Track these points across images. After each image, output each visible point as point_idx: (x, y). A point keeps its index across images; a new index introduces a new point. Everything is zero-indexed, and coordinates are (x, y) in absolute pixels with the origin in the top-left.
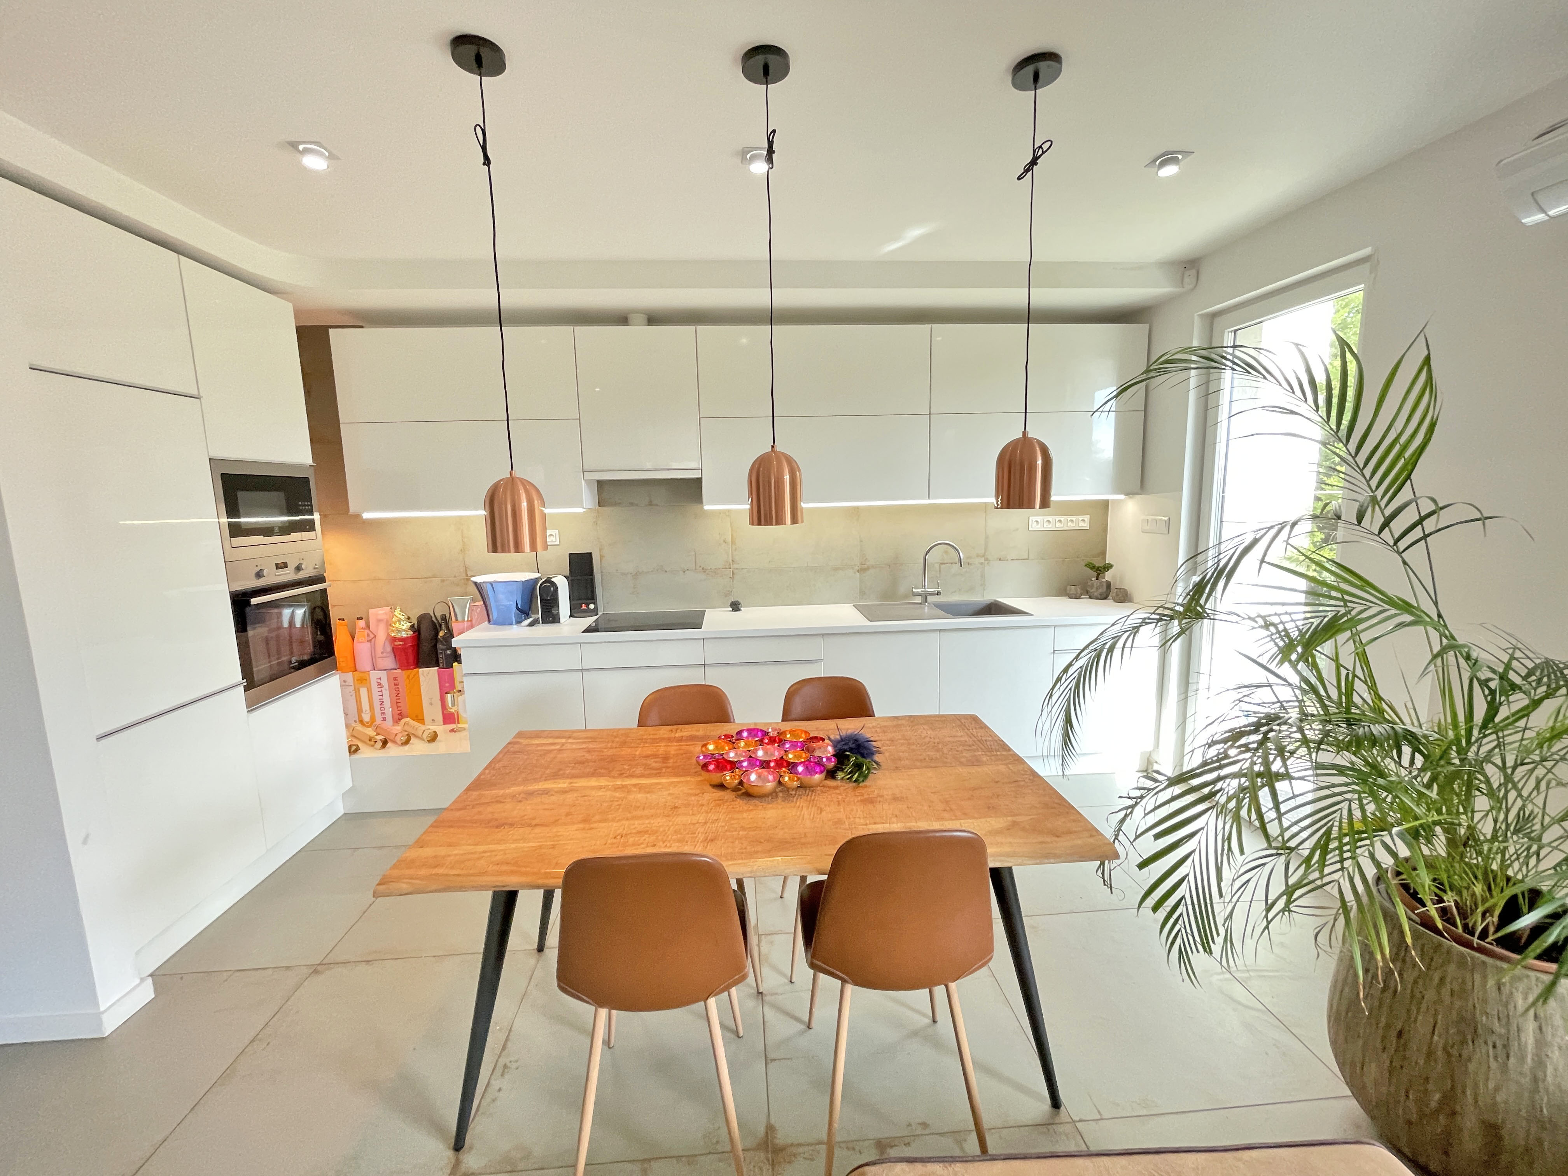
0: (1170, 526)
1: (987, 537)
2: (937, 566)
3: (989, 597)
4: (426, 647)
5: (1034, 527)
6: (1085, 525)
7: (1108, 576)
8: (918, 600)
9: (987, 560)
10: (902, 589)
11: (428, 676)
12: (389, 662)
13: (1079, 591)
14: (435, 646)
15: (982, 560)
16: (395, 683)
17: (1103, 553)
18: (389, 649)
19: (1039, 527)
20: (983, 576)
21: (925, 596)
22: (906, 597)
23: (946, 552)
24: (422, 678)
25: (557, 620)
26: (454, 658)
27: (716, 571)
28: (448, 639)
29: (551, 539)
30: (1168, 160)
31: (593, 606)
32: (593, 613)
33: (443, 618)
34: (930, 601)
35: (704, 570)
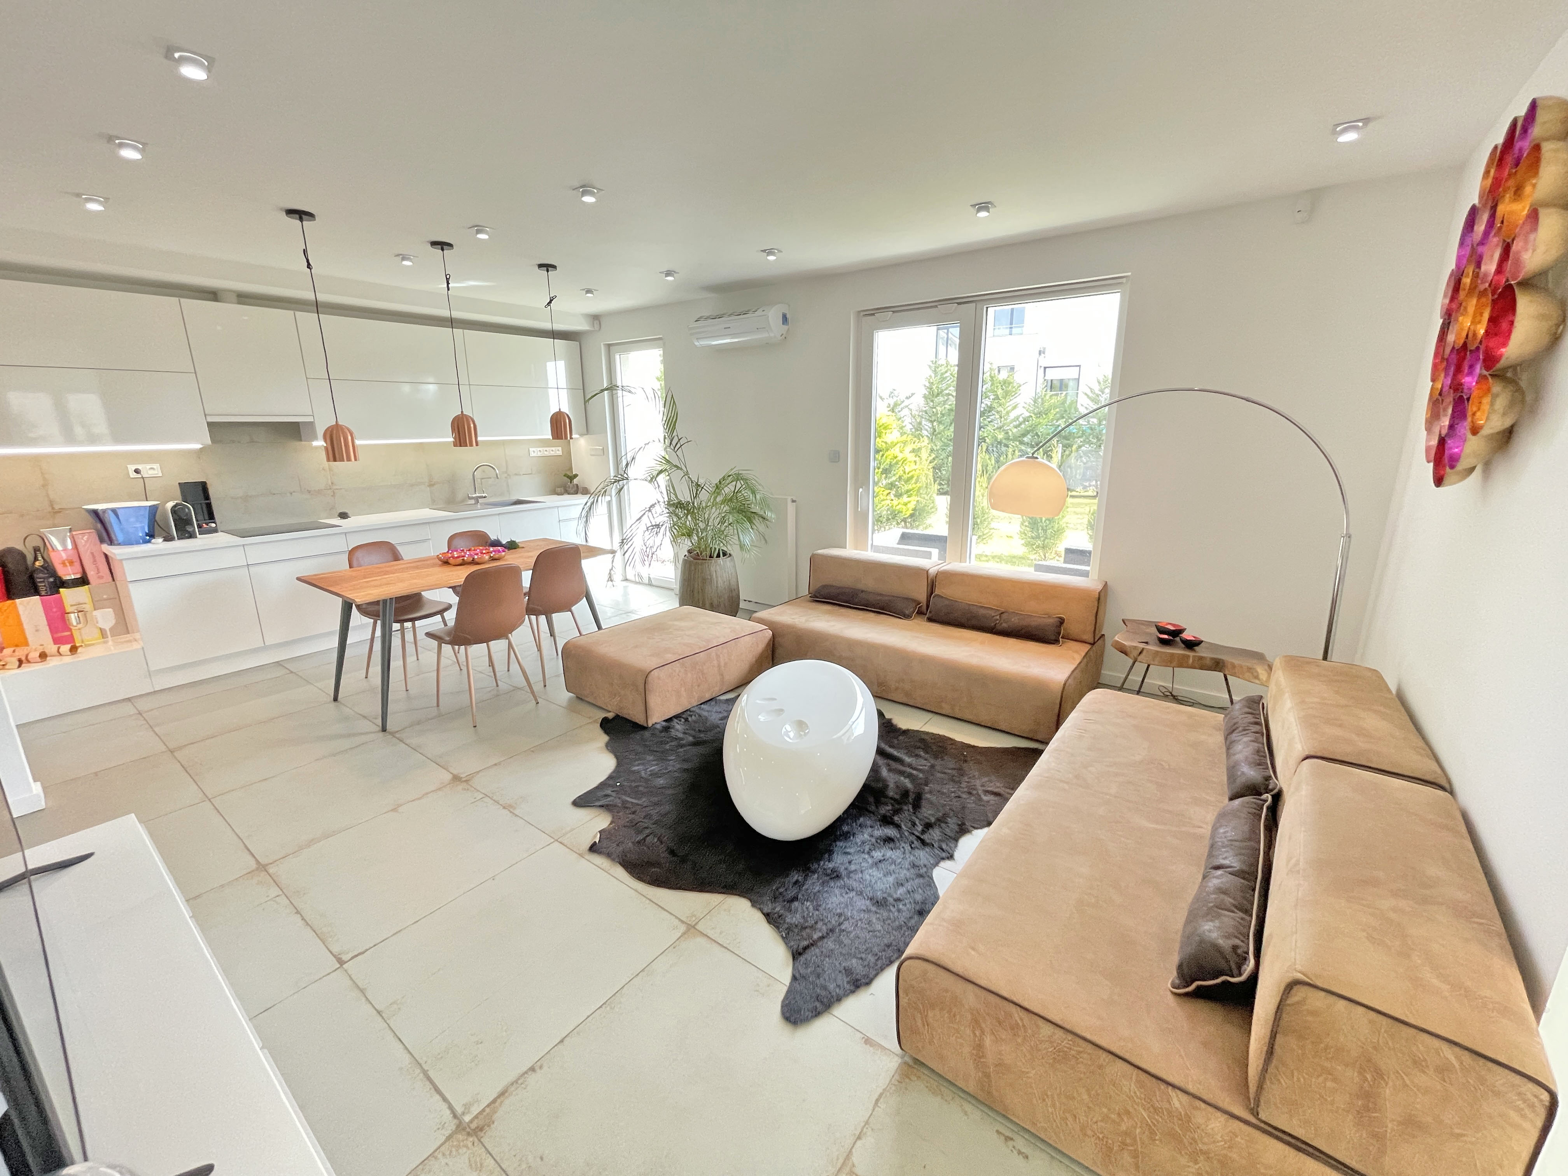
0: (604, 451)
1: (506, 462)
3: (515, 498)
4: (20, 578)
5: (532, 454)
6: (560, 453)
7: (575, 481)
8: (473, 502)
9: (508, 475)
10: (460, 496)
11: (29, 606)
13: (563, 491)
14: (31, 577)
15: (506, 475)
17: (571, 469)
19: (535, 455)
20: (508, 485)
21: (477, 499)
22: (463, 501)
23: (486, 470)
24: (20, 608)
25: (192, 536)
26: (60, 583)
27: (319, 492)
28: (48, 568)
29: (151, 472)
30: (589, 291)
31: (213, 525)
32: (215, 531)
33: (36, 550)
34: (480, 500)
35: (309, 492)
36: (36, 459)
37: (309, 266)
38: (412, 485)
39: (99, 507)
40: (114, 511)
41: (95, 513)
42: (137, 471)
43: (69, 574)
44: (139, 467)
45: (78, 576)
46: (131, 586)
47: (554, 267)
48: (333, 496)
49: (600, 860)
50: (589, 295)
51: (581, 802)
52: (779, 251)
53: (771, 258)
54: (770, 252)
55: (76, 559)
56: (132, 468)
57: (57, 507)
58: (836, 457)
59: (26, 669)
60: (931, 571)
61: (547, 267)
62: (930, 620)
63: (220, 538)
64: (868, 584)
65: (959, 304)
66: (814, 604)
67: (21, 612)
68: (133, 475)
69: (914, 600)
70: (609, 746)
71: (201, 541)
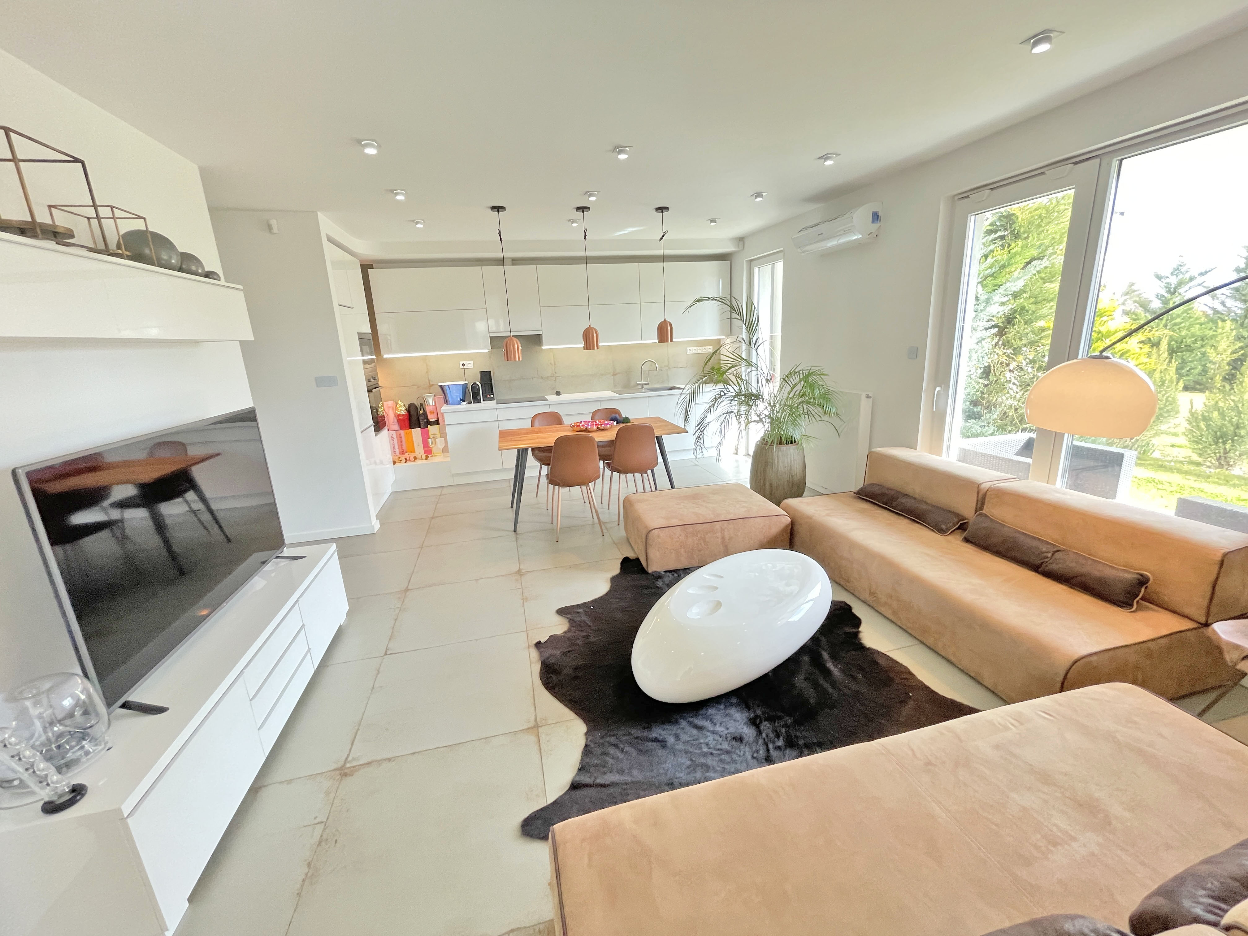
1: (670, 358)
2: (647, 372)
3: (671, 385)
4: (414, 419)
5: (688, 352)
6: (711, 351)
8: (640, 387)
9: (669, 368)
10: (632, 384)
11: (416, 433)
12: (396, 427)
14: (418, 418)
15: (667, 368)
16: (400, 437)
17: (719, 362)
18: (396, 421)
19: (691, 352)
20: (667, 375)
21: (642, 385)
22: (635, 386)
23: (651, 365)
24: (413, 433)
25: (479, 402)
26: (429, 423)
27: (547, 378)
28: (425, 415)
29: (470, 366)
30: (713, 221)
31: (492, 396)
32: (493, 399)
33: (421, 405)
34: (645, 386)
35: (542, 378)
36: (425, 358)
37: (501, 240)
38: (602, 375)
39: (443, 384)
40: (448, 386)
41: (441, 386)
42: (463, 365)
43: (432, 418)
44: (464, 362)
45: (436, 420)
46: (446, 427)
47: (667, 208)
48: (555, 380)
49: (534, 654)
50: (713, 224)
51: (562, 612)
52: (837, 155)
53: (829, 163)
54: (826, 157)
55: (435, 411)
56: (461, 363)
57: (431, 383)
58: (915, 353)
59: (408, 463)
60: (983, 486)
61: (662, 209)
62: (967, 540)
63: (492, 404)
64: (915, 488)
65: (1075, 163)
66: (855, 500)
67: (413, 436)
68: (462, 367)
69: (957, 515)
70: (614, 579)
71: (484, 404)
